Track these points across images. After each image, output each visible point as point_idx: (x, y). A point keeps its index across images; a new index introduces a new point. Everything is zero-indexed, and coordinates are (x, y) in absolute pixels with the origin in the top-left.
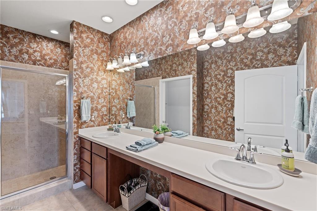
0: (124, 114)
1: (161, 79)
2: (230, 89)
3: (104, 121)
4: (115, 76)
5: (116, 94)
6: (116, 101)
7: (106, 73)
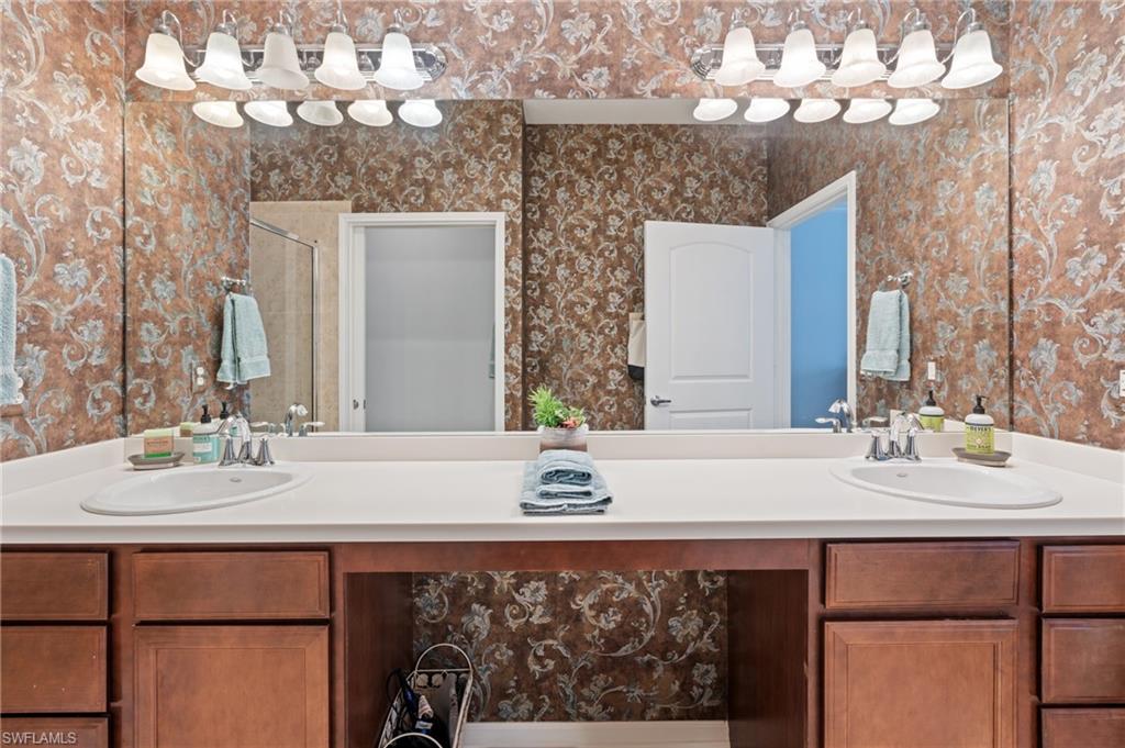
0: (202, 364)
1: (346, 211)
2: (615, 276)
3: (92, 411)
4: (153, 135)
5: (160, 243)
6: (163, 289)
7: (103, 101)
